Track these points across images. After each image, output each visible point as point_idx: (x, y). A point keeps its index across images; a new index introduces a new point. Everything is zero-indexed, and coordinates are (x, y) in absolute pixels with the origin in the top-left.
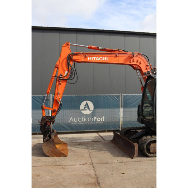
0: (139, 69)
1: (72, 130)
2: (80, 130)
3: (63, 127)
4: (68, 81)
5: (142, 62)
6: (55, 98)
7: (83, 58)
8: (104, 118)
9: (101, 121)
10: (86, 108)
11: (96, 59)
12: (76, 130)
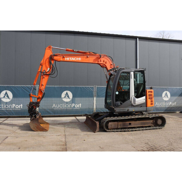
0: (105, 67)
1: (55, 114)
2: (61, 114)
3: (48, 112)
4: (50, 75)
5: (108, 62)
6: (40, 88)
7: (61, 58)
8: (80, 105)
9: (78, 107)
10: (66, 97)
11: (71, 59)
12: (58, 114)
